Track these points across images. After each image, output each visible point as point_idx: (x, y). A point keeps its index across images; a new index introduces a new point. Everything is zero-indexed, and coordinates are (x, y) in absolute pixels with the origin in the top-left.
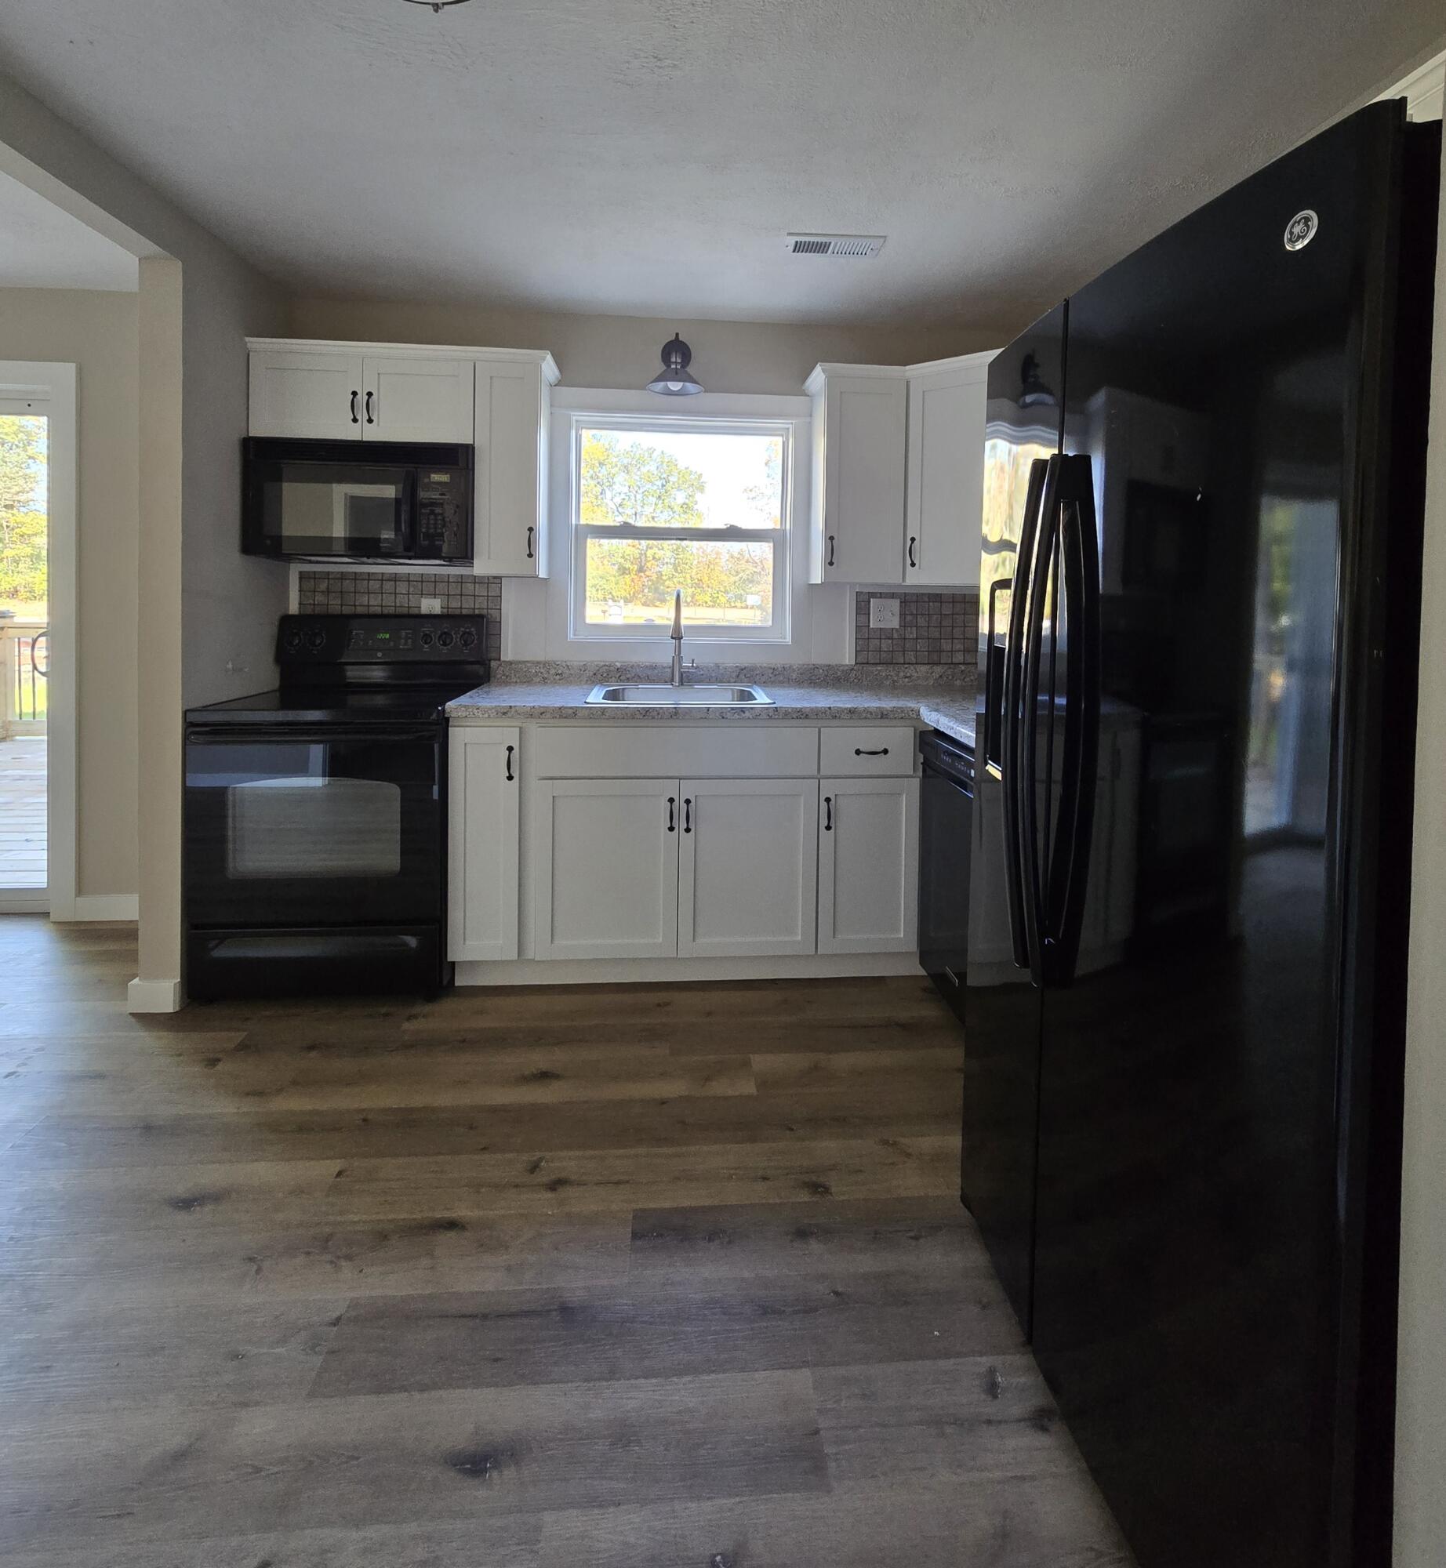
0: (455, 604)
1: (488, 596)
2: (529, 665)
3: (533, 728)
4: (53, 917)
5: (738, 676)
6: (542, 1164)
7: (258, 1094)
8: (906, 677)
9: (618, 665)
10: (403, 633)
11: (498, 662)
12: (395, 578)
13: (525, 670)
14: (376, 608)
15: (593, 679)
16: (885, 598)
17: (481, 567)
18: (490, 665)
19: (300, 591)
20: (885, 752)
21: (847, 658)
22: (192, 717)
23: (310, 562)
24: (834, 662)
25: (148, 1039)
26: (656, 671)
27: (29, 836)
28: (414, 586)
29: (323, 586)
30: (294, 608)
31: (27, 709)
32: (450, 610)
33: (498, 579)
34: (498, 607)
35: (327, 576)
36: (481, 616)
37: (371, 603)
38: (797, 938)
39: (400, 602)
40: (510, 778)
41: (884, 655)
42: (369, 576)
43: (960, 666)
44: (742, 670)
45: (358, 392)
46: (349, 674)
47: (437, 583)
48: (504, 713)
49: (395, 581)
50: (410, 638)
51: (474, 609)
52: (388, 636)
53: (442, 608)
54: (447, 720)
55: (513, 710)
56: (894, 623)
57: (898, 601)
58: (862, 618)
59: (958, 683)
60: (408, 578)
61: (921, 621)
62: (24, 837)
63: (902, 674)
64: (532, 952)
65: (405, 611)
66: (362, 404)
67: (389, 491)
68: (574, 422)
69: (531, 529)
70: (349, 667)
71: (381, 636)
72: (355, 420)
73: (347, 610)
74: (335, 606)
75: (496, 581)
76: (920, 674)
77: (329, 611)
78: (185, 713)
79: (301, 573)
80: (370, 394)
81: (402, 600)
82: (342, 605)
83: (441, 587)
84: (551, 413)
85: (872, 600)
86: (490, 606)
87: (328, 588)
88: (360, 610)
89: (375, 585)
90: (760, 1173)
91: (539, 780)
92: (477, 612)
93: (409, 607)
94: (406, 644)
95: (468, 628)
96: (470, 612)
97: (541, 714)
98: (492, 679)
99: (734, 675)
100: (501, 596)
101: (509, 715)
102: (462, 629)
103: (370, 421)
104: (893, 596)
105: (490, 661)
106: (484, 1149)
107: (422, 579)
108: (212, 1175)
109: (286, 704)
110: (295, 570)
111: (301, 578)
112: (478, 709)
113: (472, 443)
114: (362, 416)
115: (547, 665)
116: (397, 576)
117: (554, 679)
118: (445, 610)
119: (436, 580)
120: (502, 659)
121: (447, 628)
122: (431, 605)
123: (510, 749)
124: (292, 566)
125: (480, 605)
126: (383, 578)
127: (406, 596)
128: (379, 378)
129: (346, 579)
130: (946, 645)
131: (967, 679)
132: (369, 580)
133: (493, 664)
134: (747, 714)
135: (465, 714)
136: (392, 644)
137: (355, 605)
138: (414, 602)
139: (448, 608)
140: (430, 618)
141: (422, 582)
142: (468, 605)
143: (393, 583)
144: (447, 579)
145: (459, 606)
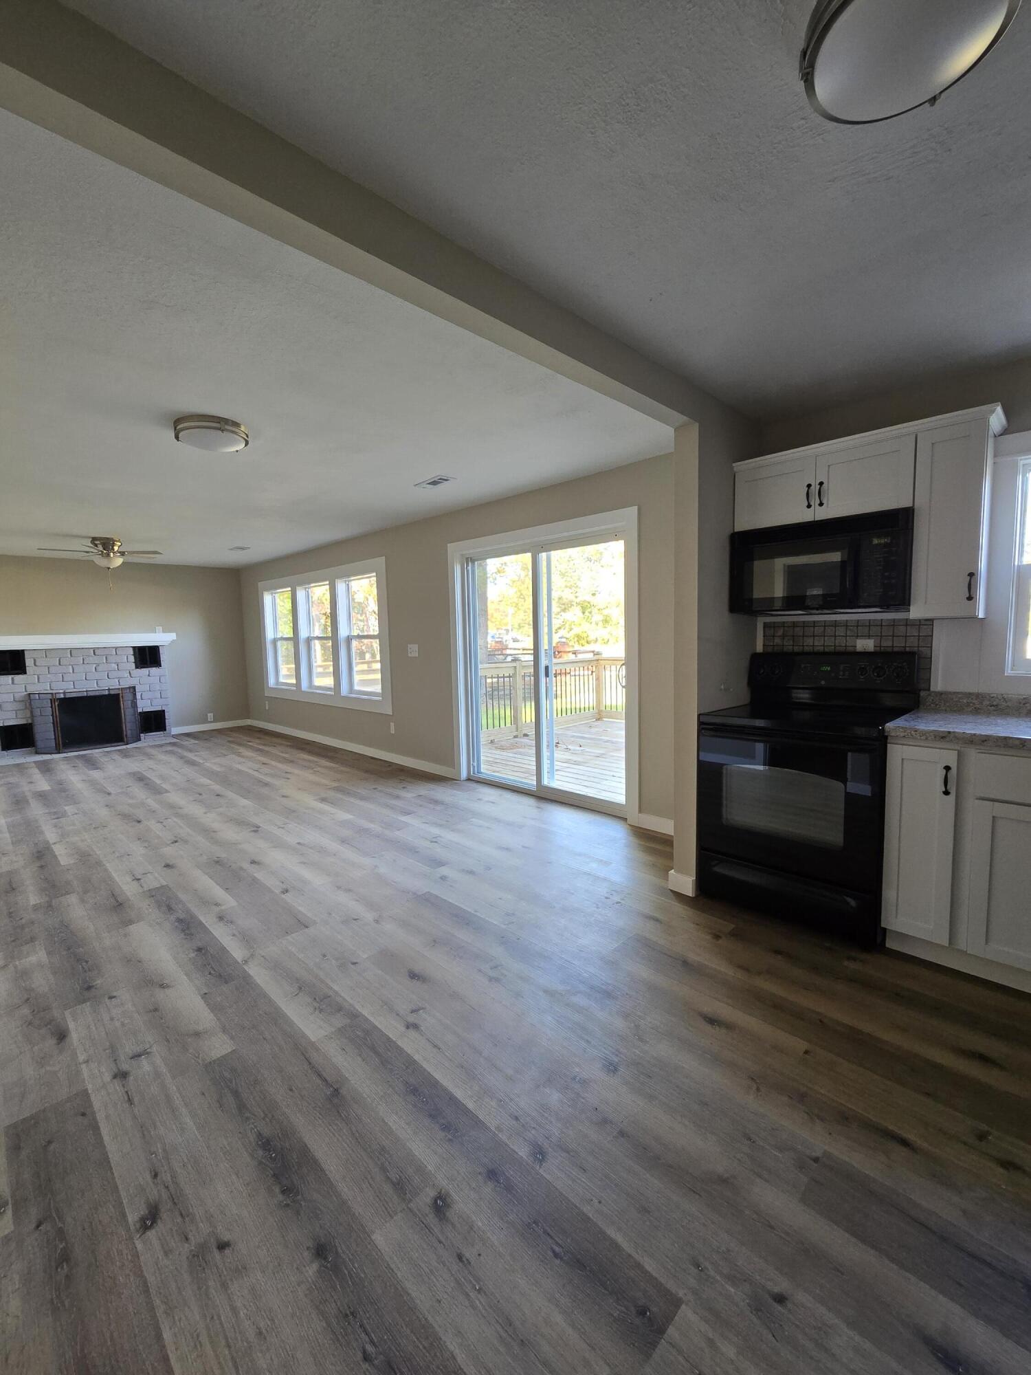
0: (887, 643)
1: (919, 636)
2: (960, 696)
3: (972, 754)
4: (629, 822)
6: (990, 1138)
7: (745, 969)
10: (842, 667)
11: (928, 692)
12: (835, 624)
13: (955, 700)
14: (820, 647)
17: (916, 612)
18: (919, 695)
19: (764, 636)
22: (704, 719)
23: (772, 615)
25: (679, 908)
27: (614, 774)
28: (850, 630)
29: (780, 632)
30: (759, 648)
31: (608, 704)
33: (930, 622)
34: (930, 646)
35: (783, 624)
36: (912, 654)
37: (816, 644)
39: (840, 642)
40: (946, 793)
42: (814, 624)
45: (812, 484)
46: (794, 695)
47: (872, 627)
48: (943, 737)
49: (836, 626)
50: (848, 670)
51: (906, 647)
52: (829, 669)
53: (875, 646)
54: (886, 738)
55: (952, 735)
60: (846, 624)
62: (612, 773)
64: (962, 944)
65: (842, 649)
66: (813, 494)
67: (836, 557)
68: (1021, 466)
69: (971, 575)
70: (795, 691)
71: (824, 669)
72: (809, 506)
73: (796, 649)
74: (788, 646)
75: (928, 623)
77: (784, 650)
78: (699, 716)
79: (765, 623)
80: (821, 484)
82: (793, 646)
83: (874, 630)
84: (994, 463)
86: (921, 644)
87: (783, 634)
88: (807, 649)
89: (818, 630)
91: (977, 799)
92: (908, 649)
93: (846, 646)
94: (844, 675)
95: (900, 663)
96: (901, 650)
97: (983, 741)
98: (921, 706)
100: (932, 636)
101: (948, 739)
102: (895, 664)
103: (821, 504)
105: (920, 690)
106: (927, 1093)
107: (858, 624)
108: (723, 1010)
109: (754, 714)
110: (761, 621)
111: (764, 627)
112: (916, 731)
113: (911, 505)
114: (815, 501)
115: (980, 696)
116: (837, 623)
118: (878, 648)
119: (870, 624)
120: (932, 689)
121: (880, 662)
122: (866, 644)
123: (947, 768)
124: (759, 619)
125: (912, 644)
126: (825, 625)
127: (844, 638)
128: (829, 468)
129: (797, 627)
132: (815, 626)
133: (923, 694)
135: (902, 734)
136: (833, 675)
137: (803, 646)
138: (850, 642)
139: (881, 647)
140: (865, 654)
141: (857, 626)
142: (899, 644)
143: (833, 628)
144: (880, 624)
145: (891, 645)
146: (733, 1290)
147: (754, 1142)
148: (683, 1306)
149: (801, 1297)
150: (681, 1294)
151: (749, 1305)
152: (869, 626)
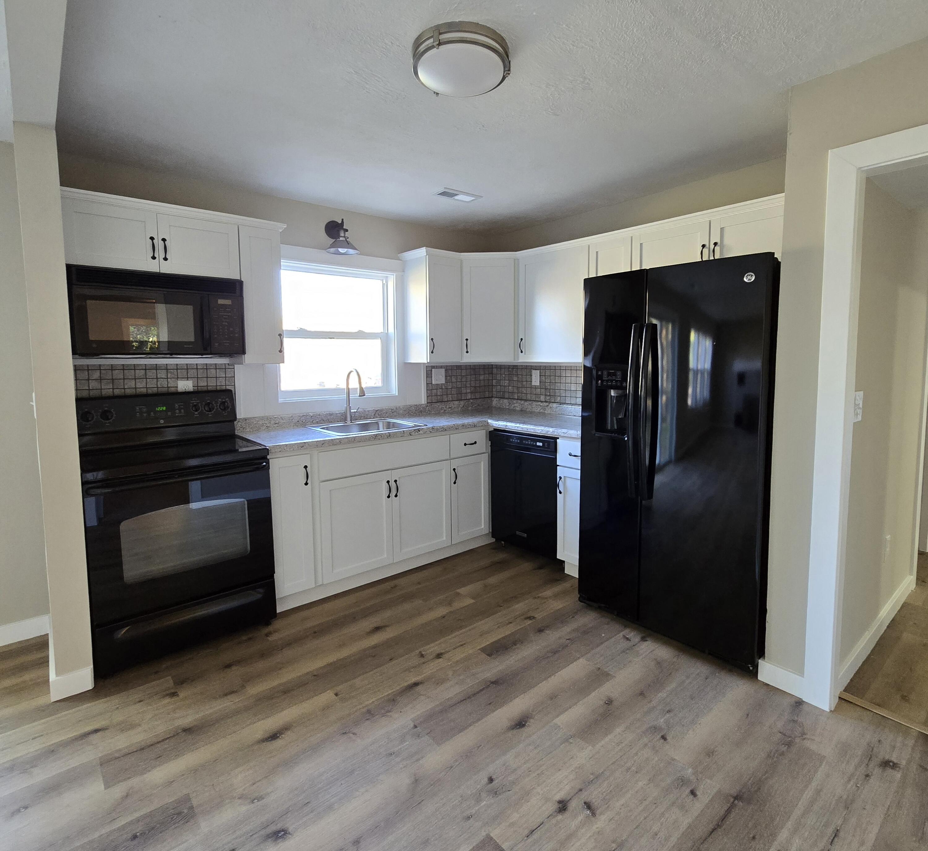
0: (203, 383)
1: (226, 377)
5: (375, 415)
8: (450, 408)
9: (311, 414)
10: (175, 406)
12: (156, 368)
13: (255, 423)
14: (142, 389)
15: (297, 424)
16: (439, 368)
20: (475, 443)
21: (423, 400)
24: (417, 403)
26: (333, 416)
28: (171, 372)
29: (96, 375)
32: (199, 387)
33: (232, 367)
34: (233, 384)
35: (99, 368)
36: (229, 391)
37: (137, 386)
38: (443, 539)
39: (161, 384)
41: (439, 397)
42: (135, 367)
43: (471, 400)
44: (377, 411)
45: (154, 238)
47: (189, 370)
48: (302, 447)
49: (156, 369)
50: (182, 409)
51: (217, 386)
52: (164, 408)
53: (193, 387)
55: (307, 444)
56: (443, 381)
57: (444, 369)
58: (429, 379)
59: (470, 408)
60: (166, 368)
61: (454, 380)
63: (448, 407)
65: (164, 390)
66: (157, 247)
69: (280, 335)
71: (159, 409)
72: (154, 258)
73: (117, 392)
74: (107, 389)
75: (230, 367)
76: (455, 406)
77: (103, 394)
80: (164, 240)
81: (163, 383)
82: (113, 389)
83: (192, 373)
85: (433, 370)
86: (228, 383)
87: (100, 377)
88: (128, 392)
89: (140, 373)
90: (507, 622)
93: (168, 387)
94: (181, 413)
95: (223, 399)
96: (214, 388)
99: (373, 414)
100: (234, 377)
101: (305, 447)
102: (220, 400)
103: (165, 259)
104: (441, 367)
107: (177, 367)
112: (287, 446)
113: (241, 279)
114: (160, 254)
116: (158, 366)
117: (274, 427)
118: (196, 388)
119: (188, 368)
120: (238, 417)
121: (208, 400)
122: (185, 385)
123: (305, 468)
125: (221, 384)
126: (146, 368)
127: (166, 380)
128: (170, 228)
129: (115, 370)
130: (464, 391)
131: (474, 406)
132: (135, 370)
134: (421, 432)
135: (279, 450)
136: (169, 413)
137: (124, 389)
138: (172, 383)
139: (198, 386)
140: (186, 393)
141: (177, 369)
142: (212, 384)
143: (155, 371)
144: (196, 367)
145: (206, 385)
146: (485, 802)
147: (394, 753)
148: (492, 835)
149: (491, 769)
150: (484, 834)
151: (493, 797)
152: (187, 369)
